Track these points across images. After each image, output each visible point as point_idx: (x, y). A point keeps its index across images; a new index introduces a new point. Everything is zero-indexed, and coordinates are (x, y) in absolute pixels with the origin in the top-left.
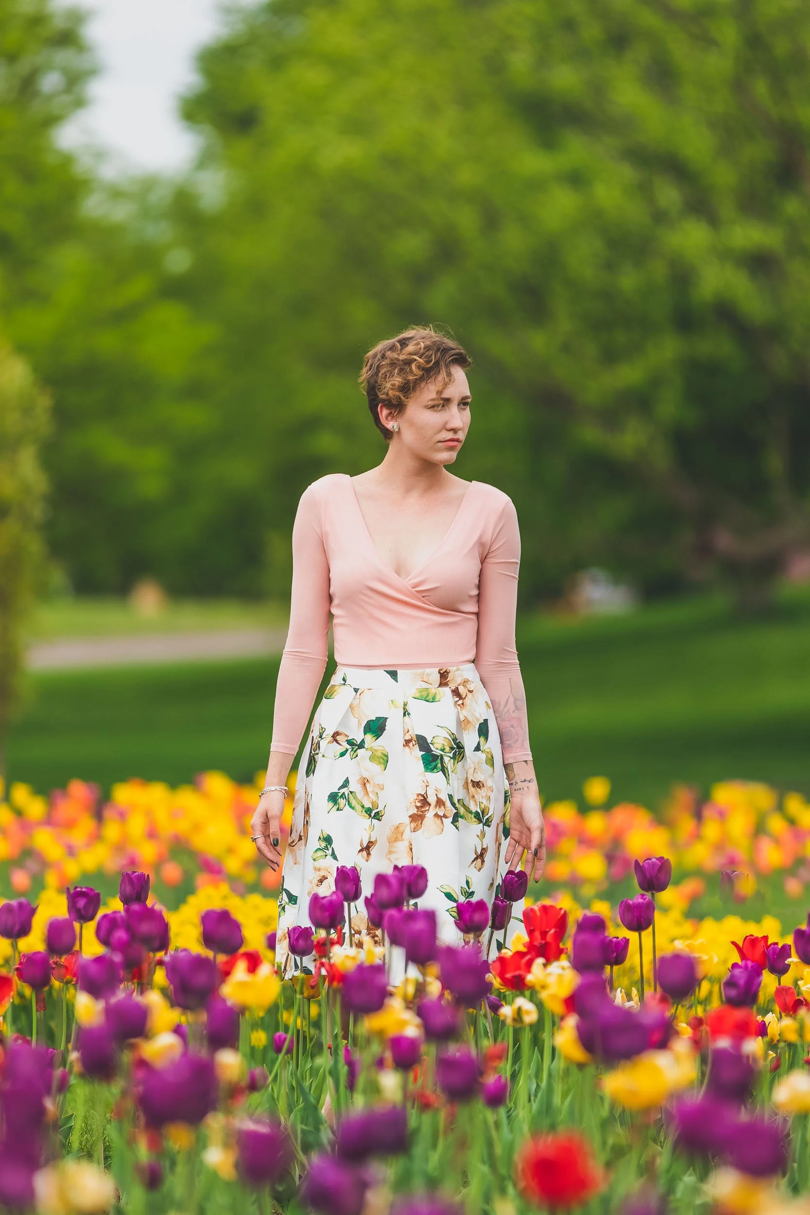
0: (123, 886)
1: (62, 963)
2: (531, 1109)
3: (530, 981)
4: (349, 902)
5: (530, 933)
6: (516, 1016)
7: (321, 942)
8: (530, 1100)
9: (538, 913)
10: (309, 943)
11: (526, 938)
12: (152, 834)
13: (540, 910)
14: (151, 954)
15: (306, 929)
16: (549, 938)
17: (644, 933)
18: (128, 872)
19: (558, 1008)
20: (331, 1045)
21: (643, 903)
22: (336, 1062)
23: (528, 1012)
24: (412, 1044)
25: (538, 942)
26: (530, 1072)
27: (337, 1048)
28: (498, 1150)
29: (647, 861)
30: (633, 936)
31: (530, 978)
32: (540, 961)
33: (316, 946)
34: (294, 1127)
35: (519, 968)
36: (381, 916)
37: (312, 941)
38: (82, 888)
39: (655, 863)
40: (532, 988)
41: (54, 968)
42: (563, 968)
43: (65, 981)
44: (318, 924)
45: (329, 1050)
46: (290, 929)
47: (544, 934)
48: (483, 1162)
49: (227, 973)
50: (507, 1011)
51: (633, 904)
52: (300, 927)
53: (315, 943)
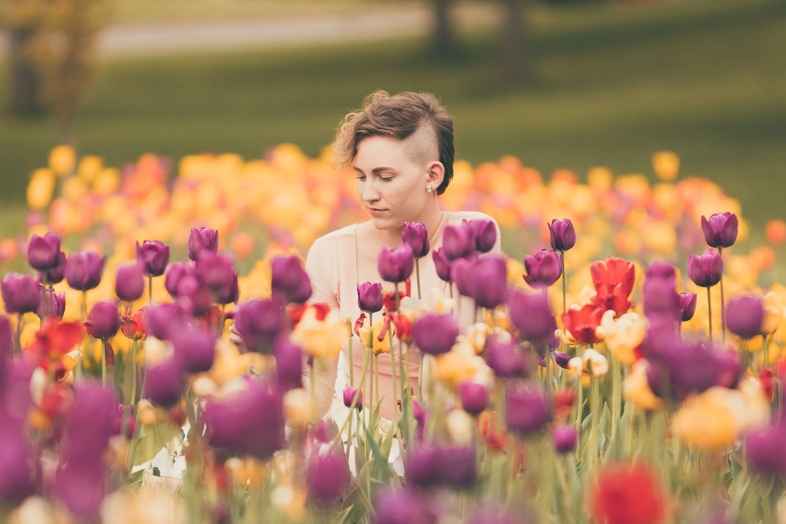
0: (192, 243)
1: (131, 319)
2: (600, 463)
3: (600, 334)
4: (417, 258)
5: (598, 287)
6: (586, 368)
7: (390, 296)
8: (599, 455)
9: (606, 268)
10: (379, 298)
11: (594, 293)
12: (222, 204)
13: (608, 264)
14: (221, 307)
15: (376, 285)
16: (617, 291)
17: (712, 289)
18: (197, 228)
19: (628, 357)
20: (400, 401)
21: (711, 259)
22: (405, 415)
23: (597, 364)
24: (482, 392)
25: (605, 295)
26: (599, 426)
27: (406, 401)
28: (568, 501)
29: (713, 216)
30: (701, 292)
31: (600, 331)
32: (610, 313)
33: (385, 299)
34: (364, 481)
35: (588, 321)
36: (449, 270)
37: (381, 296)
38: (150, 242)
39: (722, 218)
40: (601, 340)
41: (123, 323)
42: (633, 320)
43: (134, 336)
44: (387, 277)
45: (399, 406)
46: (359, 285)
47: (611, 288)
48: (552, 512)
49: (296, 321)
50: (576, 363)
51: (701, 259)
52: (369, 283)
53: (384, 297)
